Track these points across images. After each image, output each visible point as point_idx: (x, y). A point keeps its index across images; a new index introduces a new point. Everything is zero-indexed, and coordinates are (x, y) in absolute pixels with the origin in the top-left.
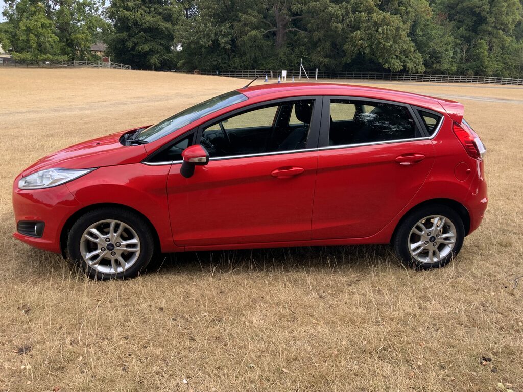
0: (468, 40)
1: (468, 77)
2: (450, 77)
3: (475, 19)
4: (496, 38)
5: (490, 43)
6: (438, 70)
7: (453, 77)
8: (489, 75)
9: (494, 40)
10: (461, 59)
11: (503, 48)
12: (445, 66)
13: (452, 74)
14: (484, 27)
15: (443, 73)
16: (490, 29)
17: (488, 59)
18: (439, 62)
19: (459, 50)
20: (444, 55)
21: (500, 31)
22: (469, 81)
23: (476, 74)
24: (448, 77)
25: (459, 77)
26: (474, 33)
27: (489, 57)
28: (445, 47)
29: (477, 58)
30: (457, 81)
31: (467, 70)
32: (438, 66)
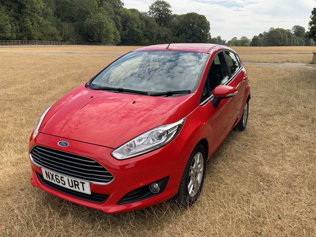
0: (17, 18)
1: (24, 41)
2: (13, 42)
3: (18, 5)
4: (34, 17)
5: (31, 20)
6: (4, 37)
7: (15, 42)
8: (36, 40)
9: (34, 19)
10: (17, 30)
11: (39, 23)
12: (9, 35)
13: (14, 40)
14: (24, 10)
15: (8, 39)
16: (29, 12)
17: (33, 30)
18: (3, 32)
19: (14, 25)
20: (5, 27)
21: (35, 13)
22: (25, 44)
23: (29, 39)
24: (12, 42)
25: (19, 42)
26: (19, 14)
27: (33, 29)
28: (5, 23)
29: (27, 29)
30: (18, 44)
31: (23, 37)
32: (3, 35)
